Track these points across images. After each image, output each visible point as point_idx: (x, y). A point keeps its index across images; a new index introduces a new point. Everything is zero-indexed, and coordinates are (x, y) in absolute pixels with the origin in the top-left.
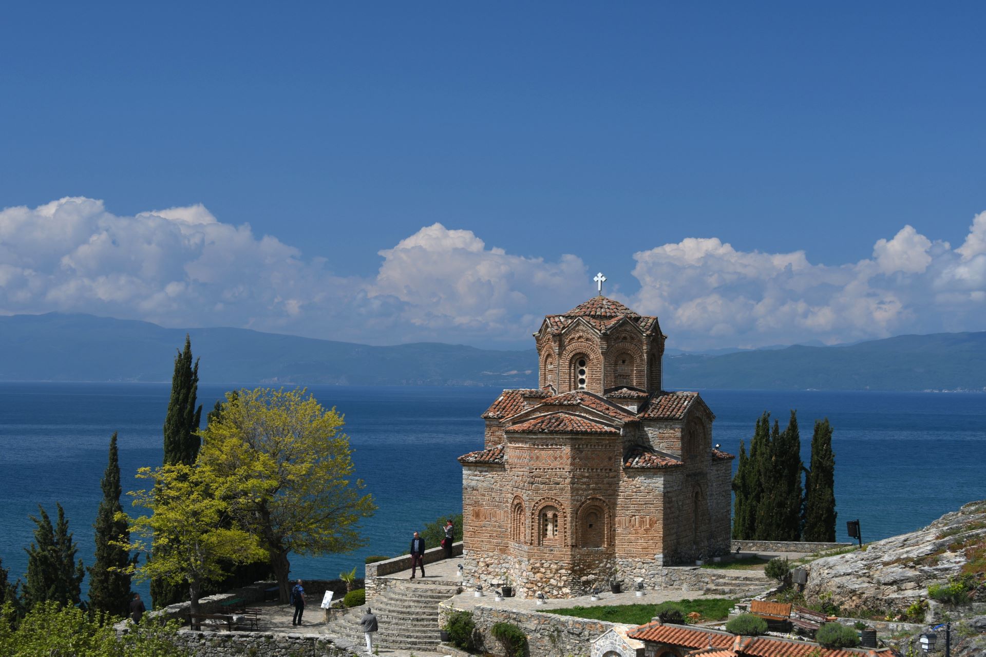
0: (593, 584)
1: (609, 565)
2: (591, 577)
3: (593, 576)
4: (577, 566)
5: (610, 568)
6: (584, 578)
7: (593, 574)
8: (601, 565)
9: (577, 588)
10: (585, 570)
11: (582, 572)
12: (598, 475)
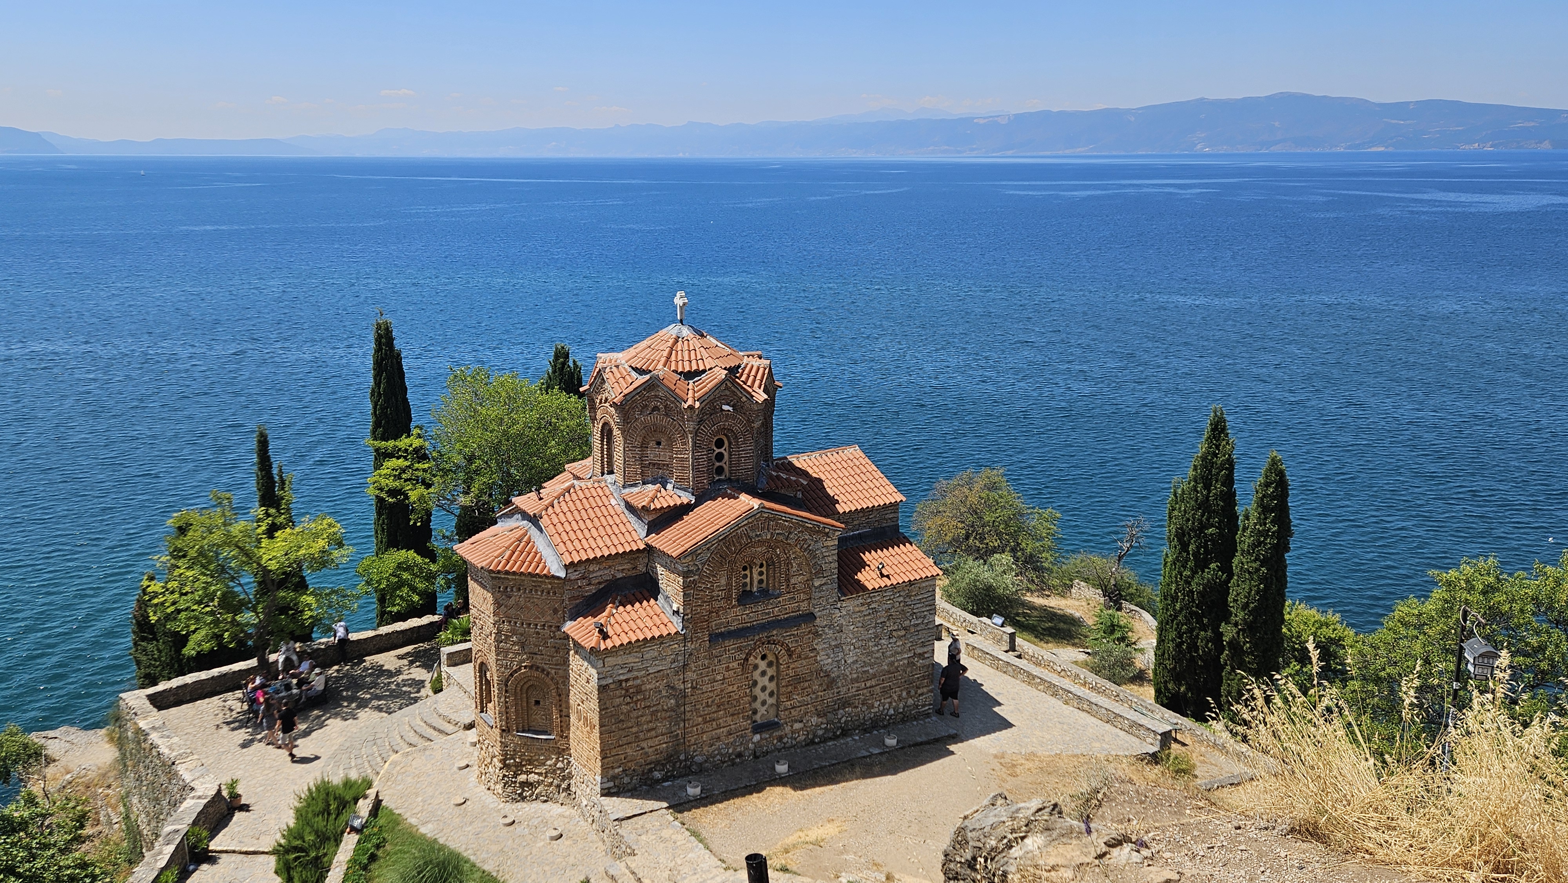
0: (536, 788)
1: (560, 765)
2: (533, 778)
3: (536, 776)
4: (510, 759)
5: (563, 770)
6: (522, 778)
7: (536, 773)
8: (549, 763)
9: (510, 789)
10: (524, 765)
11: (518, 769)
12: (538, 633)
